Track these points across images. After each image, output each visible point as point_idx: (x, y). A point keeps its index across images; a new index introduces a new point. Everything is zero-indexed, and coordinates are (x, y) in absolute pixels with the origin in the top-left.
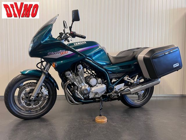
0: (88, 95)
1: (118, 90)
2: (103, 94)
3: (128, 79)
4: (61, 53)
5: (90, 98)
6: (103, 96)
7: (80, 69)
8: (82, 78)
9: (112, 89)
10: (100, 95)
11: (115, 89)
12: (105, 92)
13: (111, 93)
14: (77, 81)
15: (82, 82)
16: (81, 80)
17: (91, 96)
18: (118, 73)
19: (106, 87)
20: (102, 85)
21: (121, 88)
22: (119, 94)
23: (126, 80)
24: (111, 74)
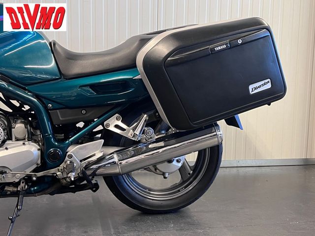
2: (28, 171)
3: (117, 126)
6: (28, 179)
9: (58, 159)
10: (20, 175)
11: (70, 156)
12: (34, 166)
13: (53, 171)
18: (83, 108)
19: (39, 150)
20: (24, 144)
21: (94, 155)
22: (69, 175)
23: (112, 128)
24: (58, 111)
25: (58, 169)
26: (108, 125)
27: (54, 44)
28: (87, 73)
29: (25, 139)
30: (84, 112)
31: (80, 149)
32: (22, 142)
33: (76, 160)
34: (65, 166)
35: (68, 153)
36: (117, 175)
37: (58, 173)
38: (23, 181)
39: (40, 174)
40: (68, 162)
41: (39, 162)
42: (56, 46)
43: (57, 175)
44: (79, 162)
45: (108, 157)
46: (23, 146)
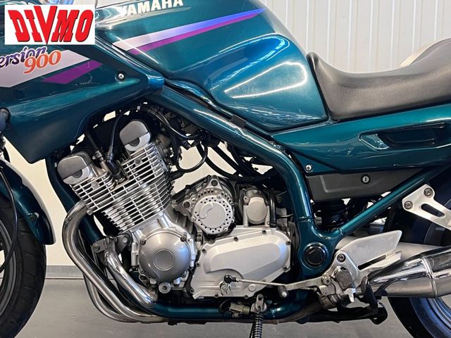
0: (187, 283)
1: (361, 267)
2: (269, 281)
3: (426, 207)
4: (30, 62)
5: (195, 296)
6: (269, 293)
7: (136, 142)
8: (146, 190)
9: (322, 261)
10: (256, 286)
11: (342, 258)
12: (279, 272)
13: (312, 282)
14: (121, 204)
15: (151, 214)
16: (142, 199)
17: (204, 287)
18: (365, 172)
19: (288, 243)
20: (264, 232)
21: (383, 258)
22: (346, 292)
23: (416, 211)
24: (321, 176)
25: (322, 280)
26: (410, 204)
27: (316, 60)
28: (374, 111)
29: (263, 224)
30: (366, 179)
31: (359, 245)
32: (260, 229)
33: (351, 265)
34: (332, 275)
35: (338, 253)
36: (418, 297)
37: (321, 287)
38: (261, 295)
39: (292, 286)
40: (338, 268)
41: (288, 265)
42: (320, 63)
43: (319, 290)
44: (357, 269)
45: (408, 263)
46: (263, 236)
